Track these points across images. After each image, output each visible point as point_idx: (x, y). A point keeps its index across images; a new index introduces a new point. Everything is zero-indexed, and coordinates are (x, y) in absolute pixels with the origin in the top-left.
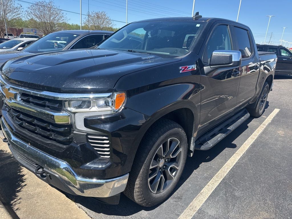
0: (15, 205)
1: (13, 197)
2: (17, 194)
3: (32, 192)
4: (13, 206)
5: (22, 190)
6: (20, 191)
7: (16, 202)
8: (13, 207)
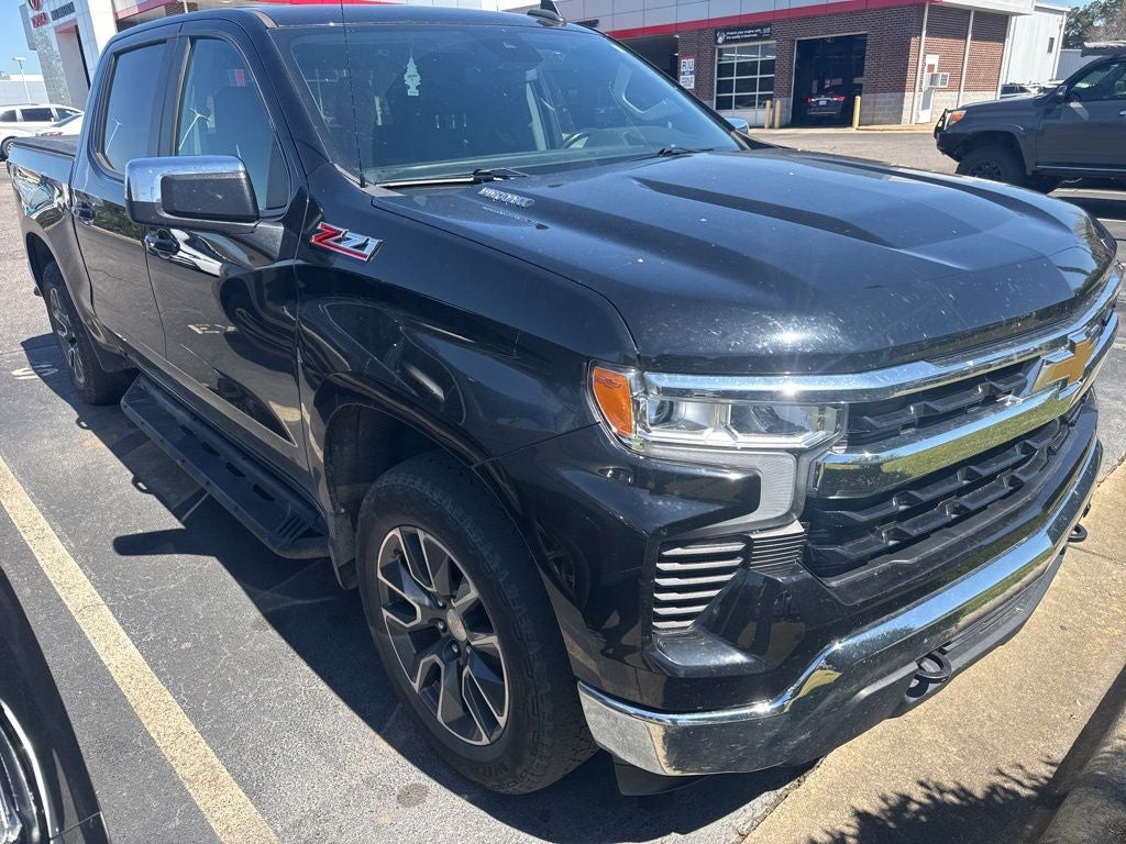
0: (1031, 777)
1: (1001, 802)
2: (979, 793)
3: (946, 750)
4: (1042, 780)
5: (952, 786)
6: (963, 789)
7: (1019, 778)
8: (1046, 778)
